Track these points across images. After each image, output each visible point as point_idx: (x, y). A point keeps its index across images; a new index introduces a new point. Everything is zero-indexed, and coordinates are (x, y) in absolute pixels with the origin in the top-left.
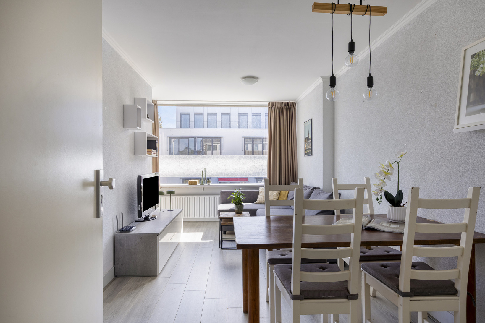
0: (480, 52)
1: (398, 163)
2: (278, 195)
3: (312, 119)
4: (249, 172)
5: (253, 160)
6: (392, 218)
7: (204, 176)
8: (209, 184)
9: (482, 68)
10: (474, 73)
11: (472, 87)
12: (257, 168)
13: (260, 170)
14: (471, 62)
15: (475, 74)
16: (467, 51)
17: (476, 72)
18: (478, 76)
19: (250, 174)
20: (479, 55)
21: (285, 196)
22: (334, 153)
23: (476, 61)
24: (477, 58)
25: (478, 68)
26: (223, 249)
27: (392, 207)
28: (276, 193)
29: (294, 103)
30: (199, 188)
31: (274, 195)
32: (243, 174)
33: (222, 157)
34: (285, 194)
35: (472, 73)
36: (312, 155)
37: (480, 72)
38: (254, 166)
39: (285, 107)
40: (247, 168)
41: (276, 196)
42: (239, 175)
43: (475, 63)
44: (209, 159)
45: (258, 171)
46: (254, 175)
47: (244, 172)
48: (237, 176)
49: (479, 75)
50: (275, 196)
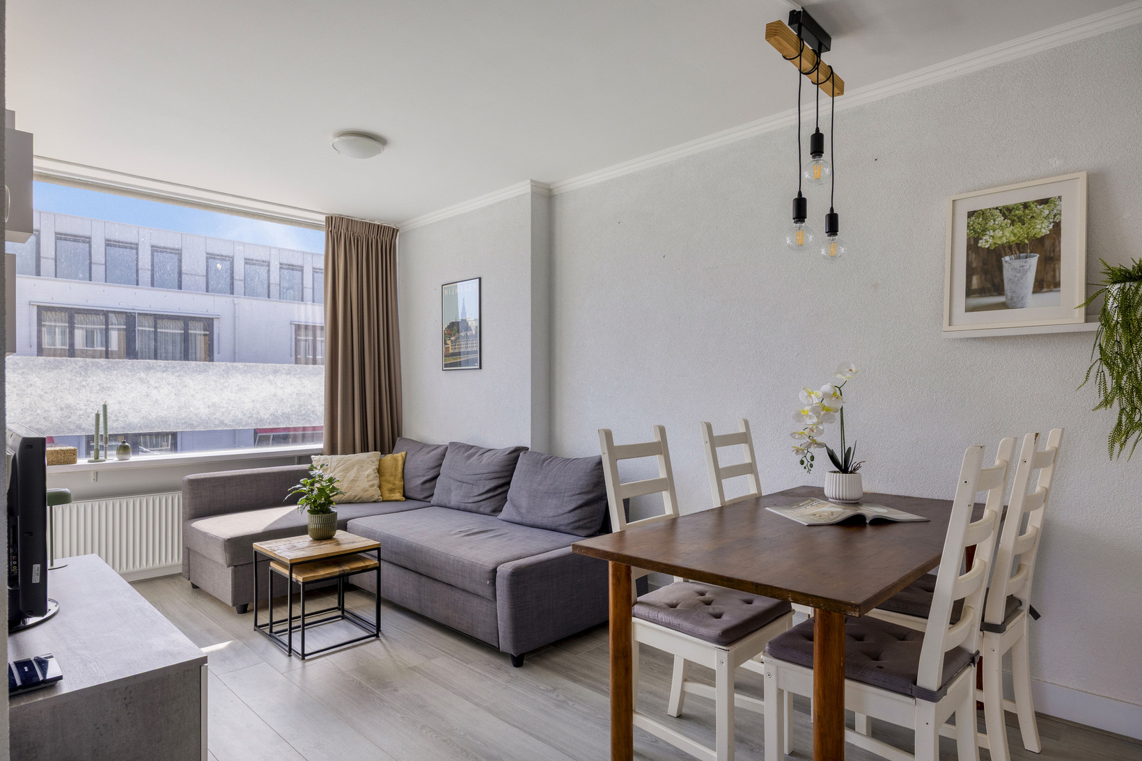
0: (986, 210)
1: (839, 388)
2: (377, 474)
3: (480, 279)
4: (259, 413)
5: (271, 377)
6: (839, 496)
7: (102, 432)
8: (125, 457)
9: (993, 236)
10: (977, 240)
11: (974, 265)
12: (282, 400)
13: (291, 406)
14: (968, 223)
15: (979, 245)
16: (959, 204)
17: (980, 241)
18: (985, 248)
19: (261, 420)
20: (983, 214)
21: (395, 476)
22: (550, 365)
23: (978, 223)
24: (981, 219)
25: (984, 235)
26: (307, 658)
27: (838, 474)
28: (371, 470)
29: (394, 229)
30: (84, 472)
31: (368, 476)
32: (241, 419)
33: (165, 366)
34: (396, 470)
35: (972, 242)
36: (480, 368)
37: (989, 243)
38: (275, 395)
39: (373, 236)
40: (253, 401)
41: (374, 479)
42: (226, 425)
43: (977, 227)
44: (115, 372)
45: (287, 410)
46: (274, 423)
47: (244, 415)
48: (219, 426)
49: (987, 246)
50: (370, 478)
